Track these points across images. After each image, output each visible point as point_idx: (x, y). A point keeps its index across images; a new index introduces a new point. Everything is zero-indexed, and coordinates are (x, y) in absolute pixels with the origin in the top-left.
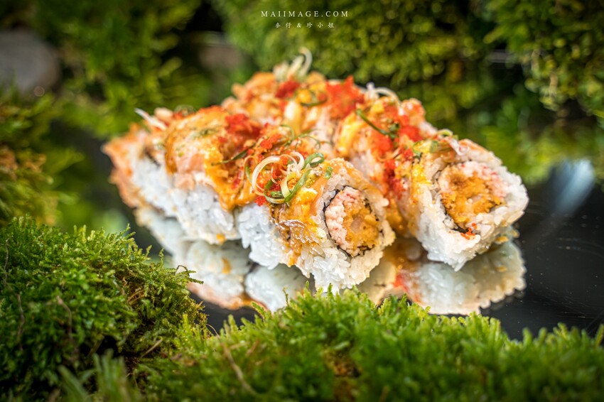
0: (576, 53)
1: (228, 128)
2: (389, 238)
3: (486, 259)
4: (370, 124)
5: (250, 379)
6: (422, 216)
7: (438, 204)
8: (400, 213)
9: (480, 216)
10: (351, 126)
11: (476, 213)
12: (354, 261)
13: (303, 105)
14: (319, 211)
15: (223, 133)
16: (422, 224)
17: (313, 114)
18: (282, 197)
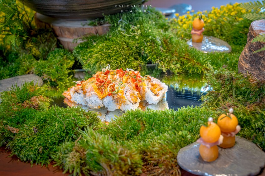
0: (167, 60)
1: (97, 81)
2: (139, 101)
3: (161, 102)
4: (130, 76)
5: (122, 128)
6: (147, 94)
7: (150, 90)
8: (140, 95)
9: (159, 91)
10: (125, 78)
11: (158, 91)
12: (134, 105)
13: (112, 75)
14: (125, 94)
15: (97, 82)
16: (146, 96)
17: (115, 76)
18: (116, 92)
